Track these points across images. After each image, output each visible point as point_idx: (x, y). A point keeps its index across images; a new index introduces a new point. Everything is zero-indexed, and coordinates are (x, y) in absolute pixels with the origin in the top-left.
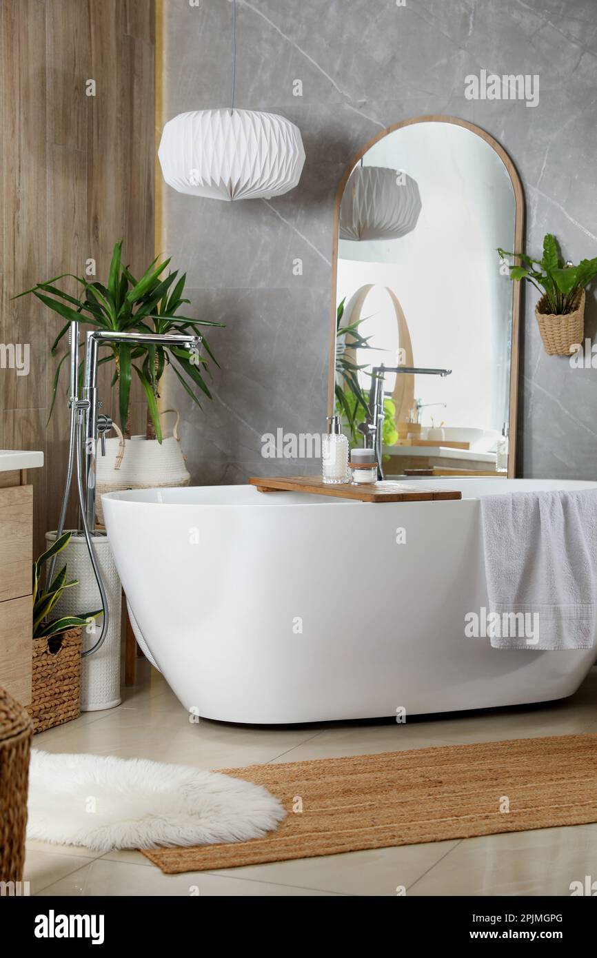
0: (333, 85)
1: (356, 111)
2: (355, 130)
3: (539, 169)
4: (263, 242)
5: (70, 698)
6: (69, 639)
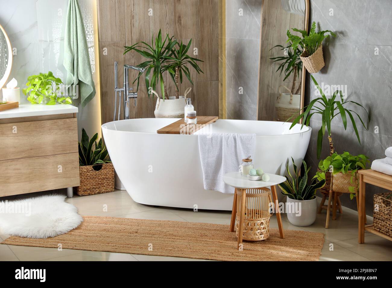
4: (247, 21)
5: (108, 185)
6: (106, 166)
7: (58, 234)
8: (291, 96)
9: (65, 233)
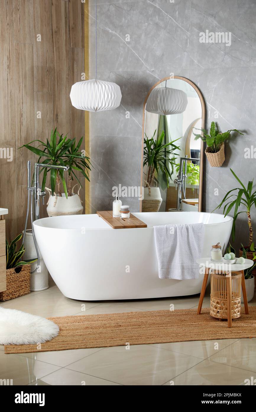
0: (143, 64)
1: (150, 73)
2: (150, 80)
3: (211, 97)
4: (121, 120)
5: (25, 287)
6: (24, 268)
7: (54, 337)
8: (149, 189)
9: (58, 336)
